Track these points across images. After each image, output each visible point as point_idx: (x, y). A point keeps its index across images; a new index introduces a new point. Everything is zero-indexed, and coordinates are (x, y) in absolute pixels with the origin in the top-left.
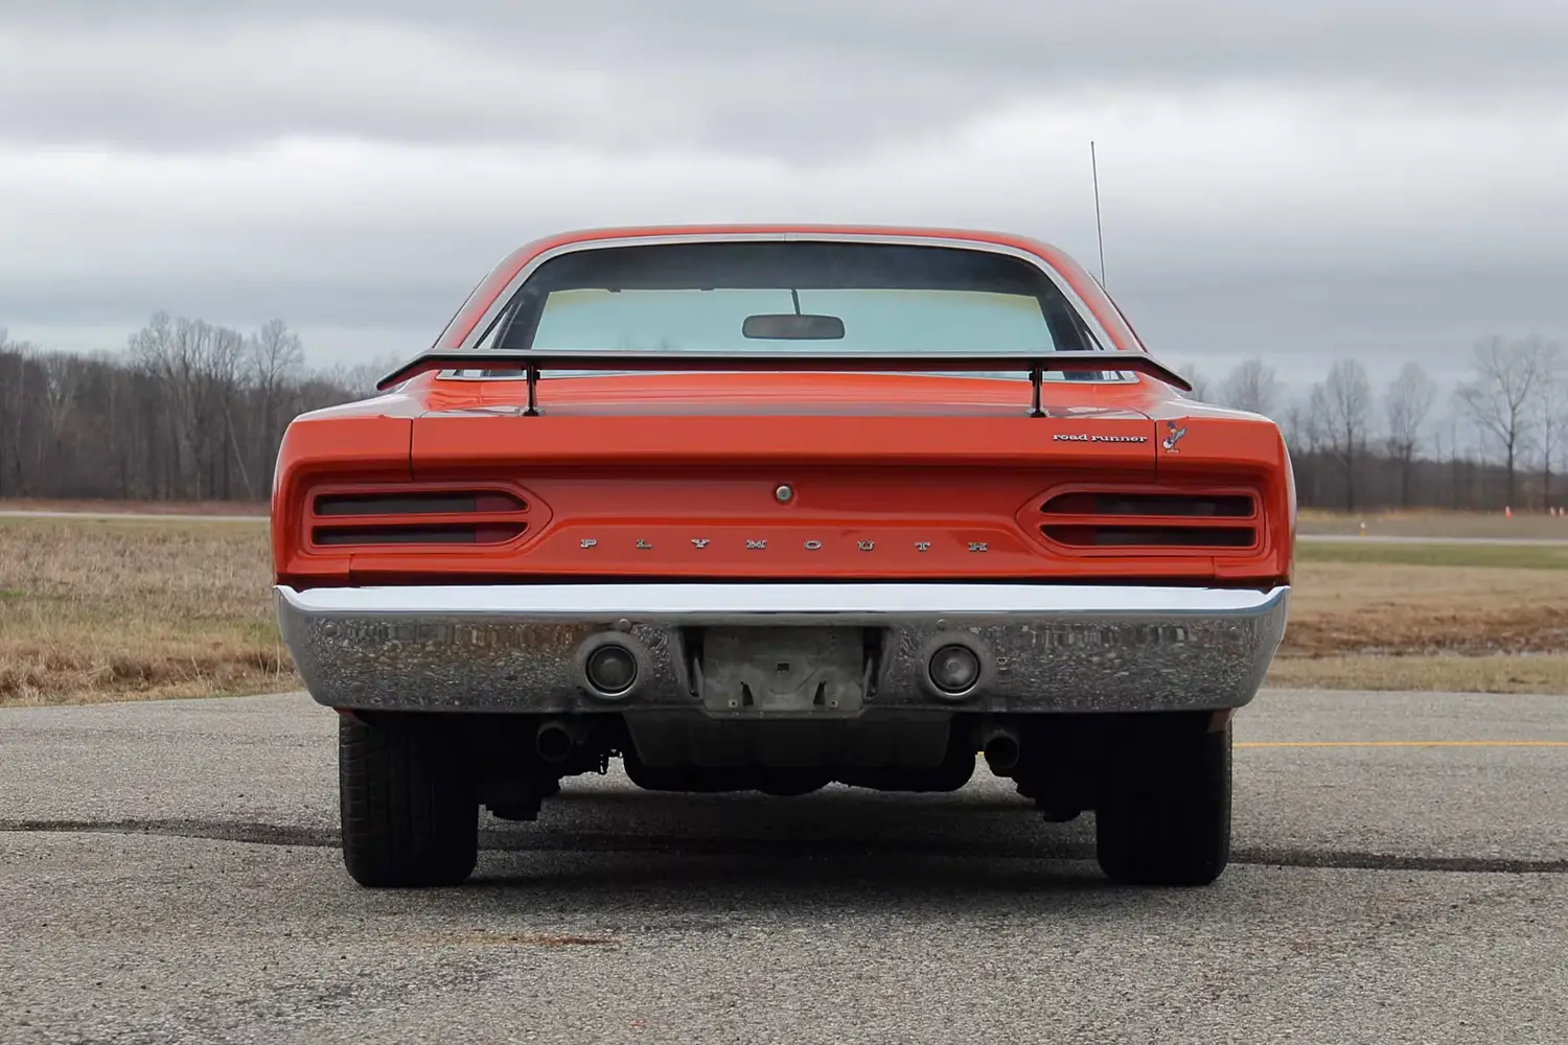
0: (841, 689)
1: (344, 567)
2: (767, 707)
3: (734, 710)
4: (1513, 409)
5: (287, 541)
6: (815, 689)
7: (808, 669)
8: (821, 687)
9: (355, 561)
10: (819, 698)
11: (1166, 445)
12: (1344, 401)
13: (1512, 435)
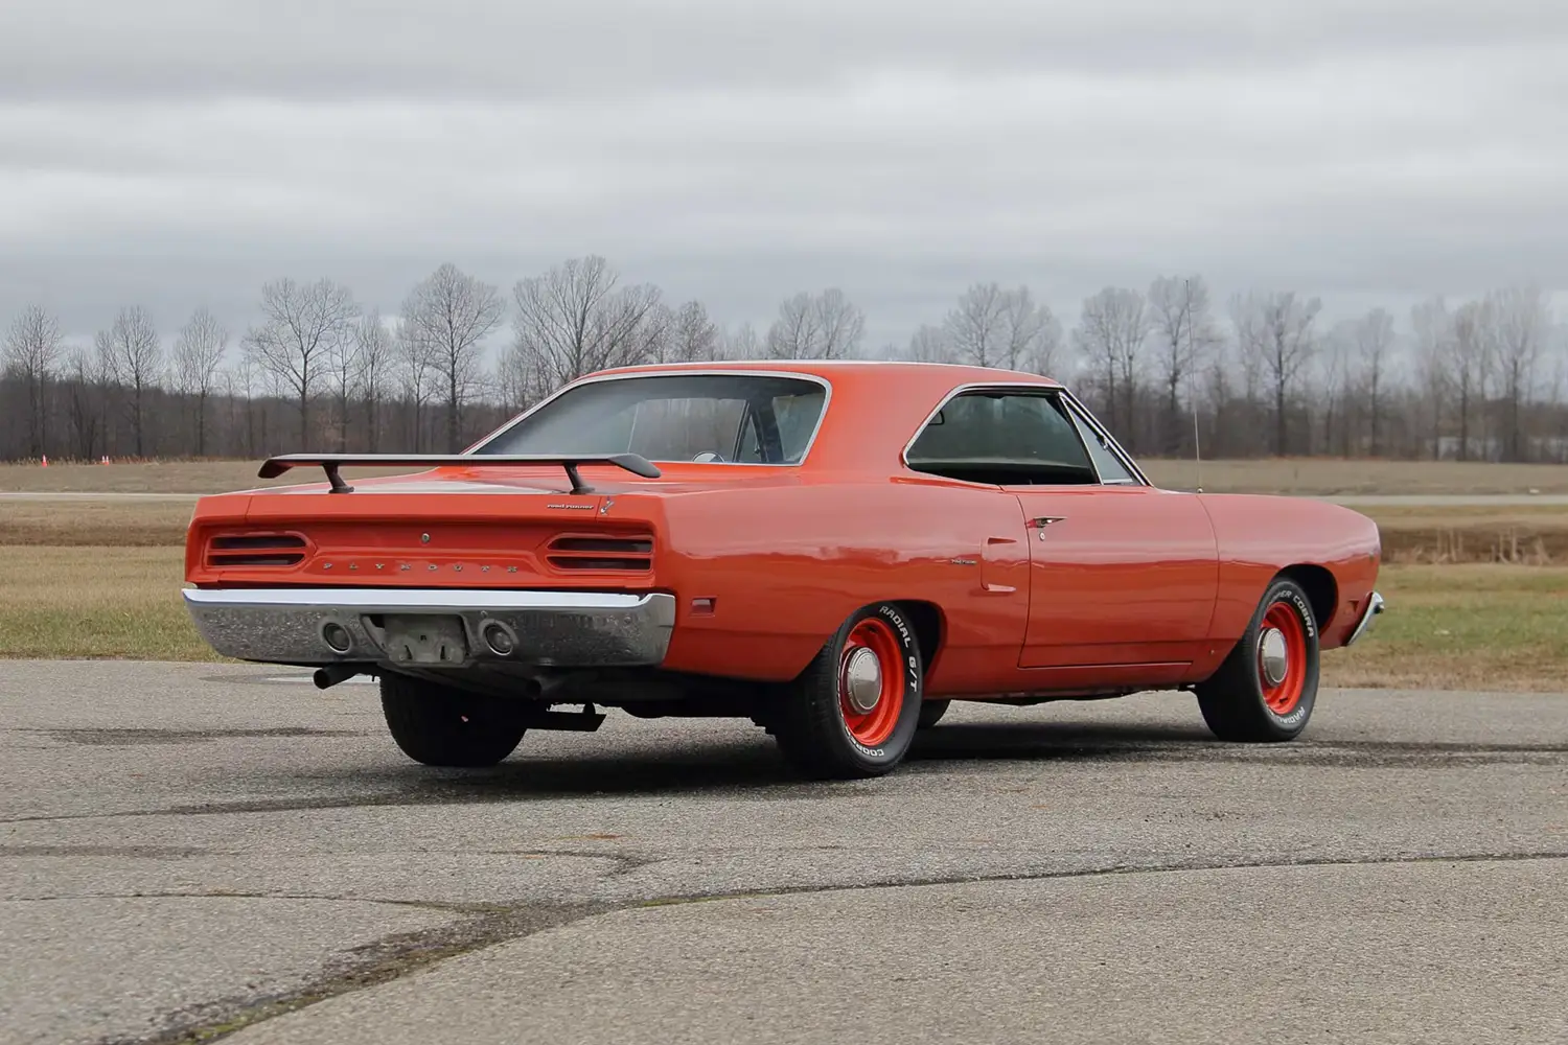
0: (452, 650)
1: (215, 579)
2: (419, 660)
3: (402, 662)
4: (305, 356)
5: (191, 562)
6: (440, 650)
7: (436, 638)
8: (443, 648)
9: (224, 575)
10: (443, 656)
11: (602, 511)
12: (131, 346)
13: (304, 382)
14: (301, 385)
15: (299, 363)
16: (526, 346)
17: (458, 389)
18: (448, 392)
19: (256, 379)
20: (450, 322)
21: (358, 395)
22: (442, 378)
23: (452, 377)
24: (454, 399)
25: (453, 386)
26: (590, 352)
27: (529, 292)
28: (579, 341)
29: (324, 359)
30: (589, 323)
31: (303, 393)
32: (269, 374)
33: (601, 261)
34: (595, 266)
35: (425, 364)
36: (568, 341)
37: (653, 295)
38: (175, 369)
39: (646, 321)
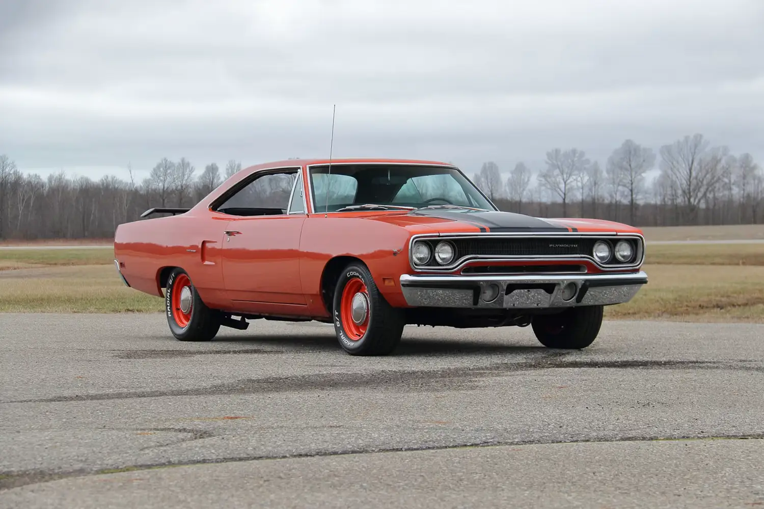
4: (565, 183)
12: (489, 181)
13: (565, 194)
14: (563, 195)
15: (562, 186)
16: (665, 176)
17: (634, 196)
18: (630, 198)
19: (543, 193)
20: (630, 165)
21: (589, 199)
22: (627, 191)
23: (631, 191)
24: (632, 200)
25: (632, 195)
26: (696, 178)
27: (667, 150)
28: (691, 173)
29: (574, 184)
30: (695, 164)
31: (564, 199)
32: (550, 191)
33: (701, 136)
34: (698, 138)
35: (619, 185)
36: (685, 173)
37: (726, 150)
38: (508, 190)
39: (723, 162)
